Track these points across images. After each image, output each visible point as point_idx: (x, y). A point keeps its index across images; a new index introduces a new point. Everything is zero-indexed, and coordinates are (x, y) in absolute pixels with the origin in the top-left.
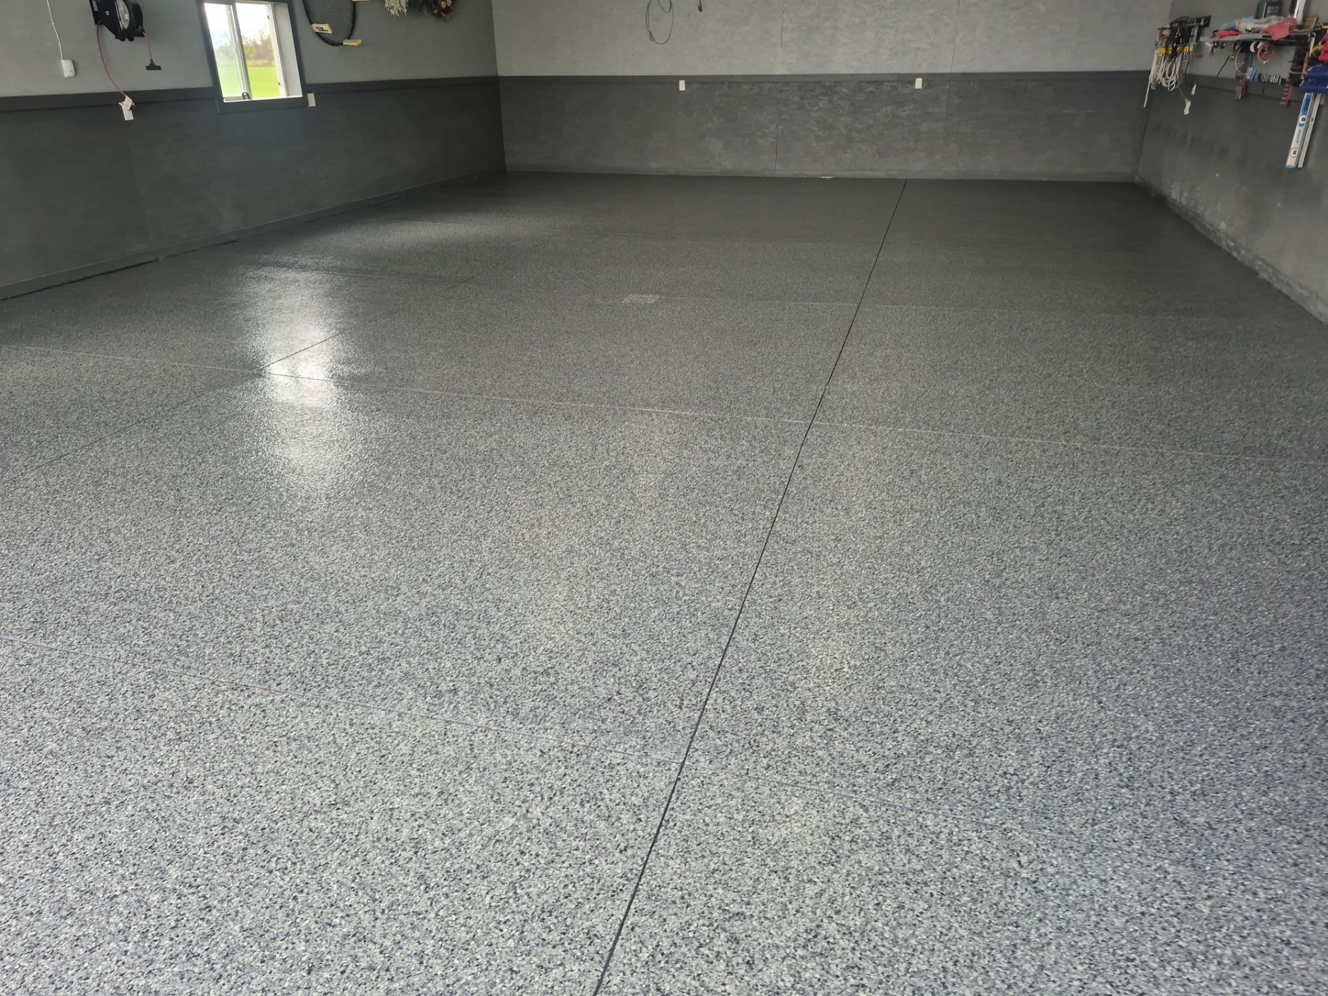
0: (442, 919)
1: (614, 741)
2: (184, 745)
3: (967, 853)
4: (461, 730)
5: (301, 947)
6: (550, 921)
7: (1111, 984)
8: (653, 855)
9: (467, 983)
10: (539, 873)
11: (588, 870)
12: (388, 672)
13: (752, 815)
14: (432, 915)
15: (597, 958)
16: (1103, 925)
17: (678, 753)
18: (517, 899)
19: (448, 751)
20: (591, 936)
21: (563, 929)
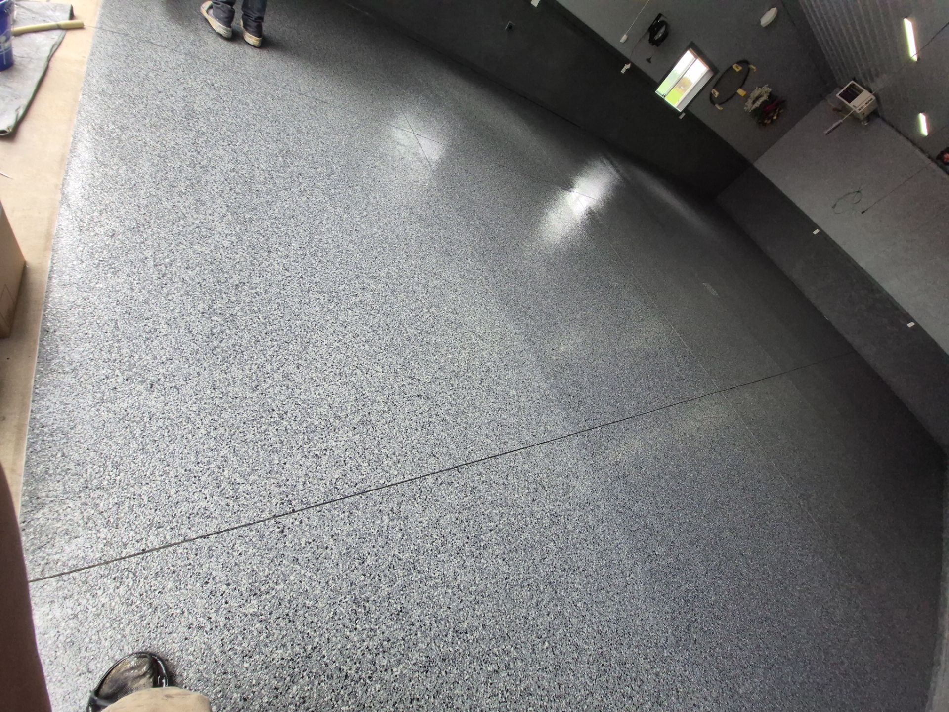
0: (477, 395)
1: (559, 407)
2: (463, 280)
3: (619, 553)
4: (526, 355)
5: (443, 361)
6: (500, 428)
7: (617, 631)
8: (539, 446)
9: (468, 416)
10: (508, 414)
11: (520, 428)
12: (524, 318)
13: (574, 470)
14: (476, 391)
15: (501, 450)
16: (633, 618)
17: (572, 431)
18: (498, 413)
19: (517, 356)
20: (505, 443)
21: (501, 434)
